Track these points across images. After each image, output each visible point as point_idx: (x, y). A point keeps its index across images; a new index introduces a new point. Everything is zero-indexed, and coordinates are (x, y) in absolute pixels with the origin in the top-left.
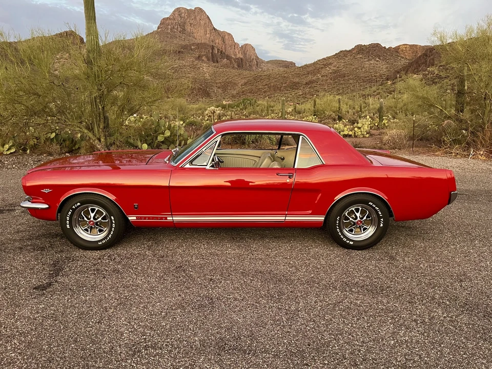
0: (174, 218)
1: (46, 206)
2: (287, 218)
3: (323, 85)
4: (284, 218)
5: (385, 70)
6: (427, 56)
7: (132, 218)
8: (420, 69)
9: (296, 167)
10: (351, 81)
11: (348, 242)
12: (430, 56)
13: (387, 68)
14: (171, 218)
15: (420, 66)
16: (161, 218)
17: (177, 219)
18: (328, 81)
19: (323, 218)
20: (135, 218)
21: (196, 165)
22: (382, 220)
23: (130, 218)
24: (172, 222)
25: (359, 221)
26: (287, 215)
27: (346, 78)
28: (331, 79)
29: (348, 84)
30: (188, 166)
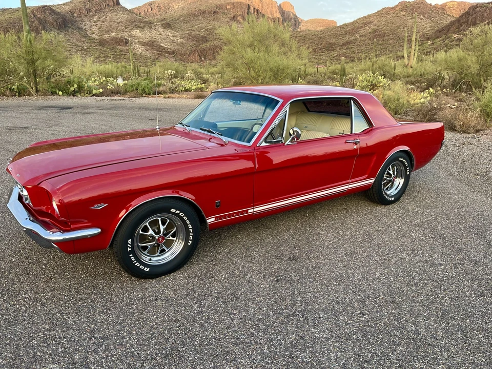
3: (360, 46)
5: (429, 29)
6: (469, 15)
8: (462, 28)
10: (391, 41)
12: (472, 15)
13: (431, 27)
15: (461, 26)
18: (366, 42)
27: (386, 38)
28: (370, 40)
29: (387, 44)
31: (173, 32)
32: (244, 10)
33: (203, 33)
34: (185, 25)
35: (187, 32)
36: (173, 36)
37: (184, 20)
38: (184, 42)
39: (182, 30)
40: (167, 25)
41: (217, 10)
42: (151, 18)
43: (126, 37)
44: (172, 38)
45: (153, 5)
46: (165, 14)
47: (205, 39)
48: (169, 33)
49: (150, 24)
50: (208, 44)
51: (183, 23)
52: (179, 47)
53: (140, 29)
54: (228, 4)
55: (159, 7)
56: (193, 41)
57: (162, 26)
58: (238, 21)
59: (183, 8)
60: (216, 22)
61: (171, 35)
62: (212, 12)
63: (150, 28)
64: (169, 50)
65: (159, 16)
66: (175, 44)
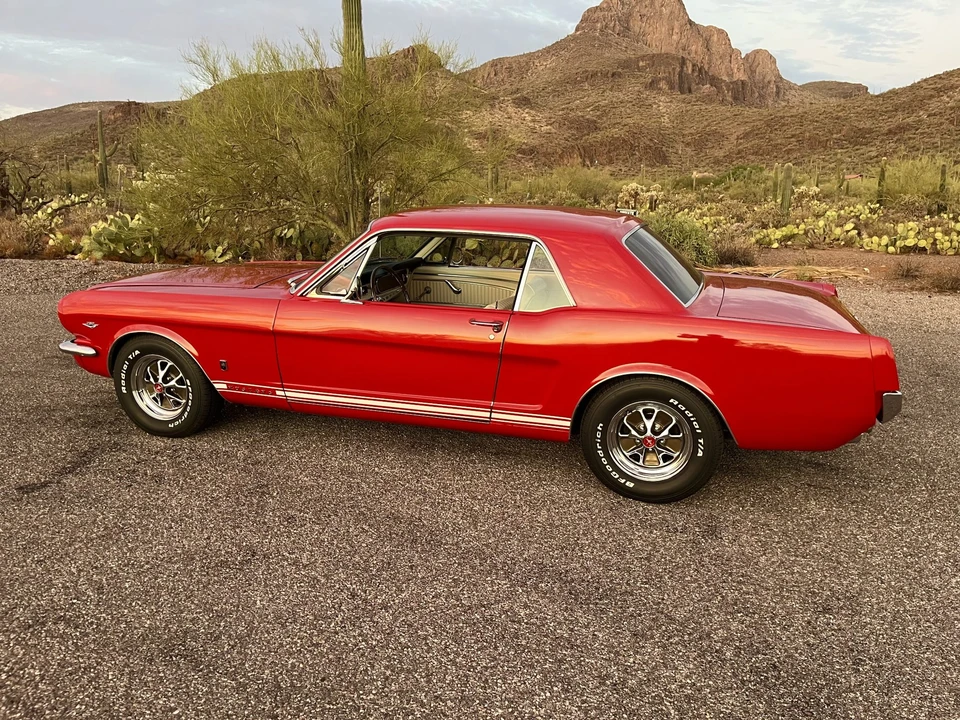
0: (288, 394)
1: (91, 351)
2: (494, 415)
4: (488, 415)
7: (220, 386)
9: (516, 309)
11: (623, 481)
14: (282, 393)
16: (267, 391)
17: (293, 395)
19: (568, 424)
20: (225, 386)
21: (329, 294)
22: (701, 441)
23: (216, 386)
24: (284, 401)
25: (650, 438)
26: (492, 408)
30: (313, 295)
31: (533, 112)
32: (674, 69)
33: (590, 114)
34: (556, 99)
35: (560, 113)
36: (533, 121)
37: (554, 91)
38: (553, 131)
39: (551, 109)
40: (524, 102)
41: (620, 70)
42: (493, 90)
43: (447, 124)
44: (531, 124)
45: (499, 66)
46: (520, 81)
47: (593, 126)
48: (527, 115)
49: (492, 100)
50: (599, 136)
51: (553, 96)
52: (544, 141)
53: (474, 109)
54: (643, 58)
55: (510, 69)
56: (570, 128)
57: (514, 103)
58: (660, 89)
59: (553, 70)
60: (616, 94)
61: (529, 118)
62: (609, 75)
63: (493, 106)
64: (524, 147)
65: (507, 86)
66: (536, 136)
